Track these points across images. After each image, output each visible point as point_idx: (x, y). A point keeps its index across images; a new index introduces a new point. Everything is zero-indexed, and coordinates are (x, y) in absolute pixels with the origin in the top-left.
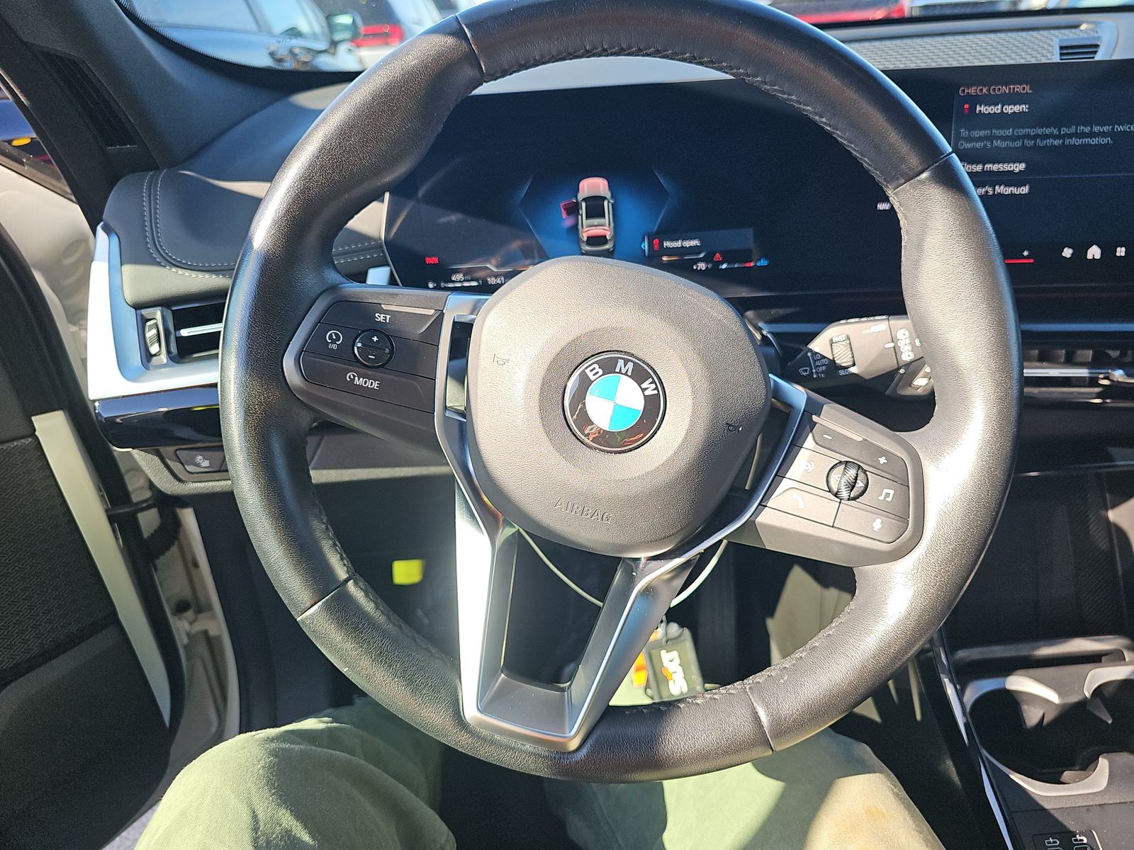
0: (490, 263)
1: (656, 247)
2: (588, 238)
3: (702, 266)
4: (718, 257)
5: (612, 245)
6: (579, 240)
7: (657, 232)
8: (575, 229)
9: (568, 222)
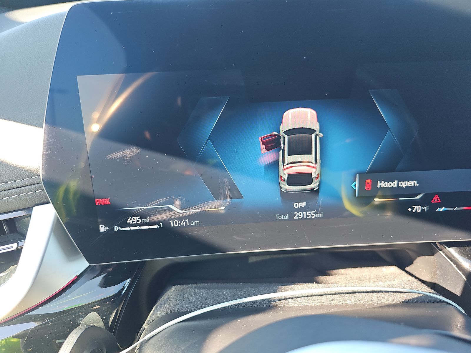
0: (173, 204)
1: (368, 188)
2: (288, 175)
3: (418, 208)
4: (436, 199)
5: (317, 184)
6: (279, 178)
7: (370, 172)
8: (274, 165)
9: (268, 157)
